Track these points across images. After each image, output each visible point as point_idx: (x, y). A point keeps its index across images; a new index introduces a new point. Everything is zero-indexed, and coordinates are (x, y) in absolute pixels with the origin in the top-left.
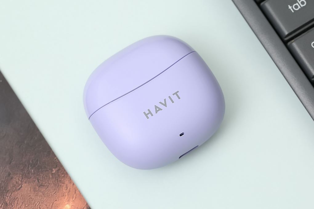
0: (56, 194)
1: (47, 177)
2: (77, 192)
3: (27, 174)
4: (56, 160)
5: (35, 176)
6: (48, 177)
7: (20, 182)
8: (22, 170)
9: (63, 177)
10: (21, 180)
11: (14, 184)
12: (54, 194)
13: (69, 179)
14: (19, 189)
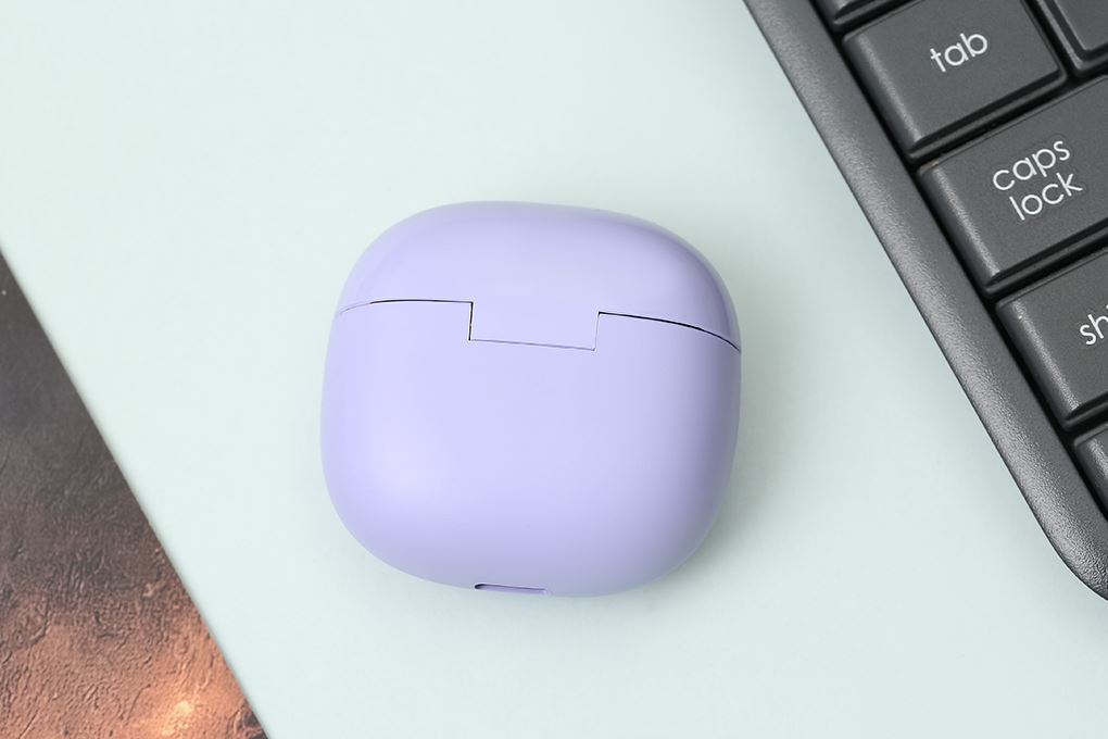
0: (150, 666)
1: (126, 607)
2: (218, 664)
3: (63, 595)
4: (160, 556)
5: (87, 605)
6: (129, 610)
7: (39, 619)
8: (51, 581)
9: (178, 611)
10: (43, 612)
11: (21, 625)
12: (145, 666)
13: (195, 621)
14: (36, 641)
